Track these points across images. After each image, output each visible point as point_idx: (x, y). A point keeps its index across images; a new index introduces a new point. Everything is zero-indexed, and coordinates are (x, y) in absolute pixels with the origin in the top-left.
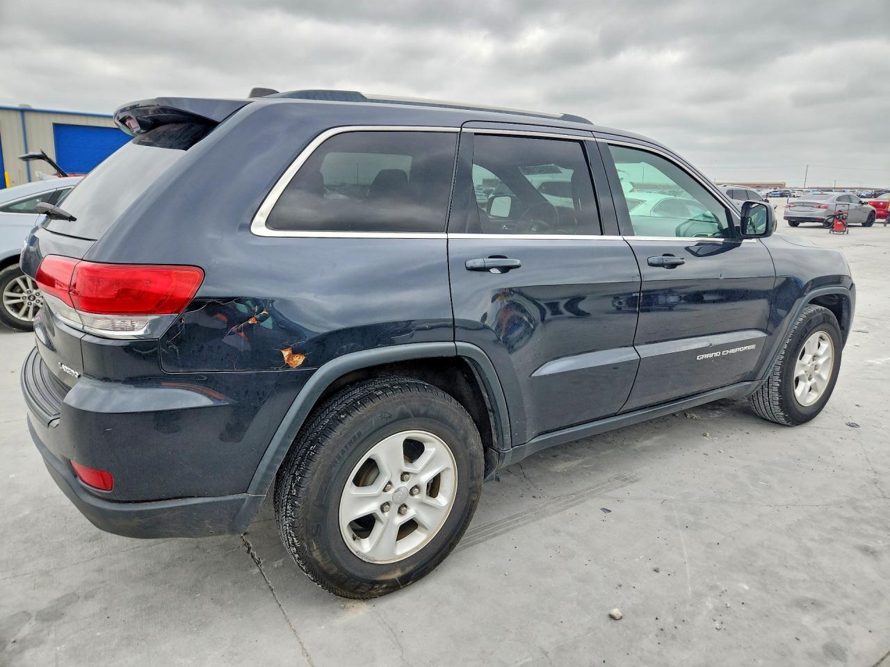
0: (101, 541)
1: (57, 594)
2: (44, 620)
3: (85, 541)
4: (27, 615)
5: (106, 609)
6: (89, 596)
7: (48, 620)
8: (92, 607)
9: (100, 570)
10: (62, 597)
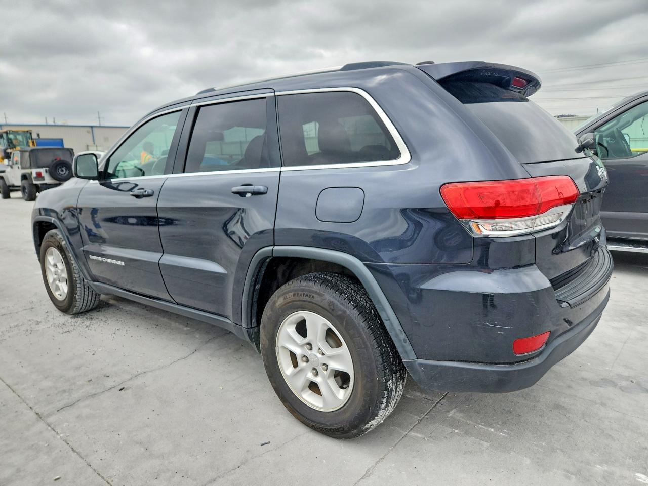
0: (556, 402)
1: (601, 390)
2: (614, 383)
3: (566, 409)
4: (622, 389)
5: (579, 370)
6: (584, 379)
7: (611, 381)
8: (584, 374)
9: (569, 387)
10: (599, 386)
